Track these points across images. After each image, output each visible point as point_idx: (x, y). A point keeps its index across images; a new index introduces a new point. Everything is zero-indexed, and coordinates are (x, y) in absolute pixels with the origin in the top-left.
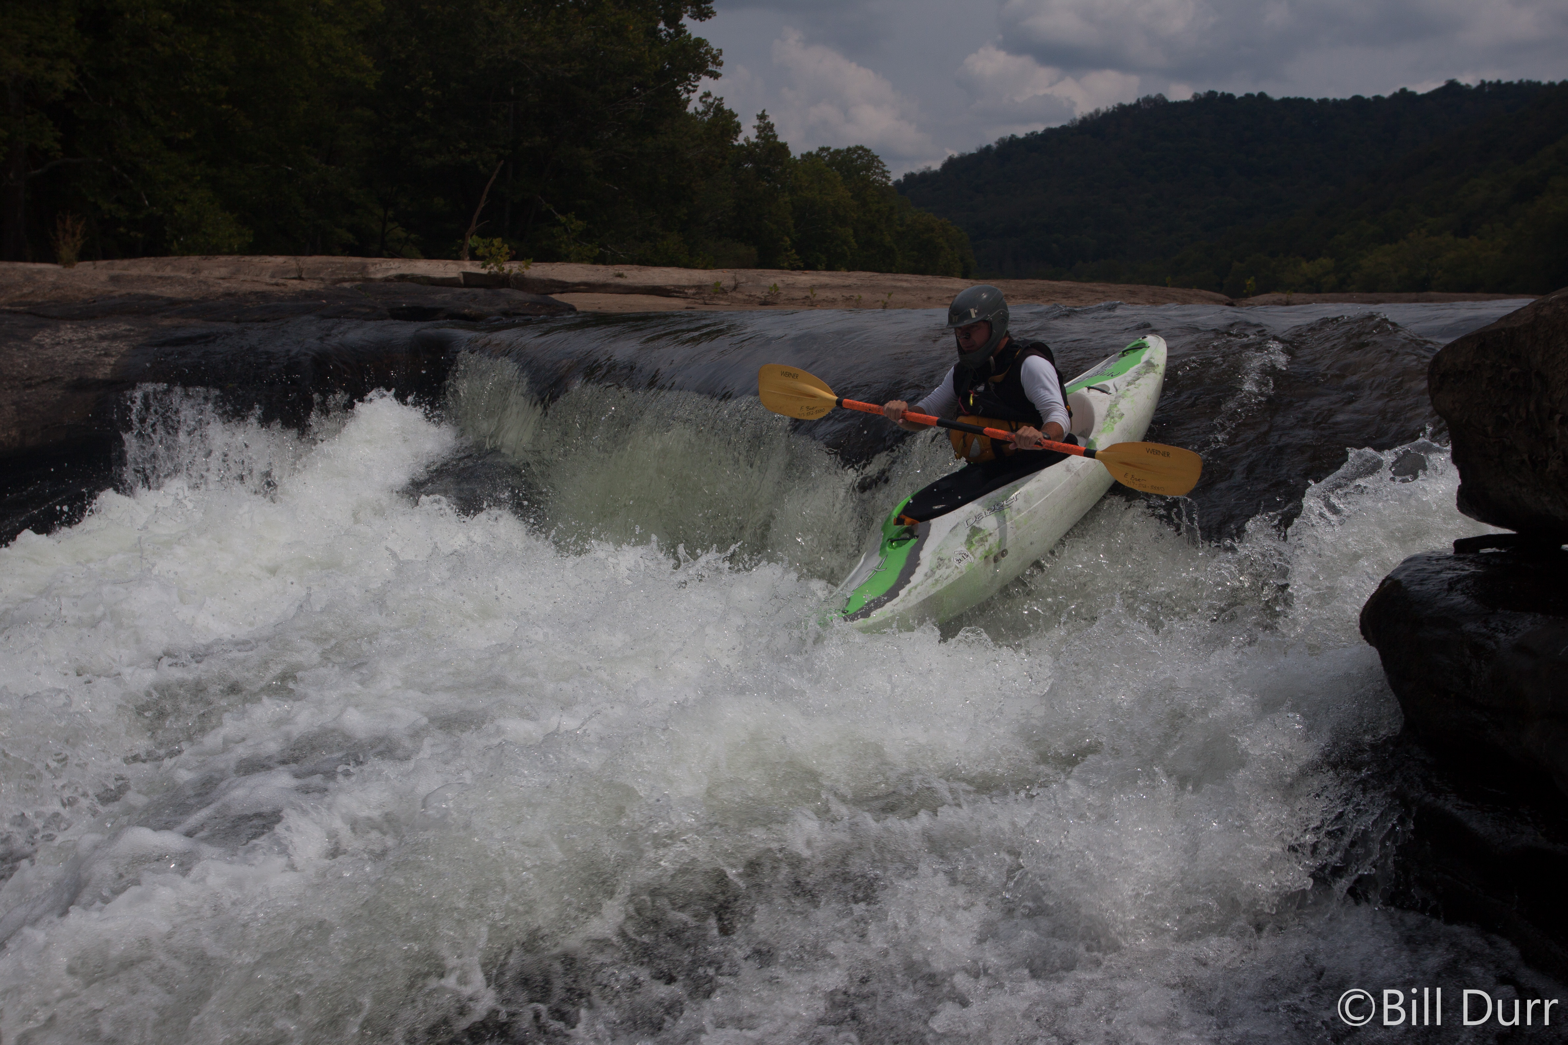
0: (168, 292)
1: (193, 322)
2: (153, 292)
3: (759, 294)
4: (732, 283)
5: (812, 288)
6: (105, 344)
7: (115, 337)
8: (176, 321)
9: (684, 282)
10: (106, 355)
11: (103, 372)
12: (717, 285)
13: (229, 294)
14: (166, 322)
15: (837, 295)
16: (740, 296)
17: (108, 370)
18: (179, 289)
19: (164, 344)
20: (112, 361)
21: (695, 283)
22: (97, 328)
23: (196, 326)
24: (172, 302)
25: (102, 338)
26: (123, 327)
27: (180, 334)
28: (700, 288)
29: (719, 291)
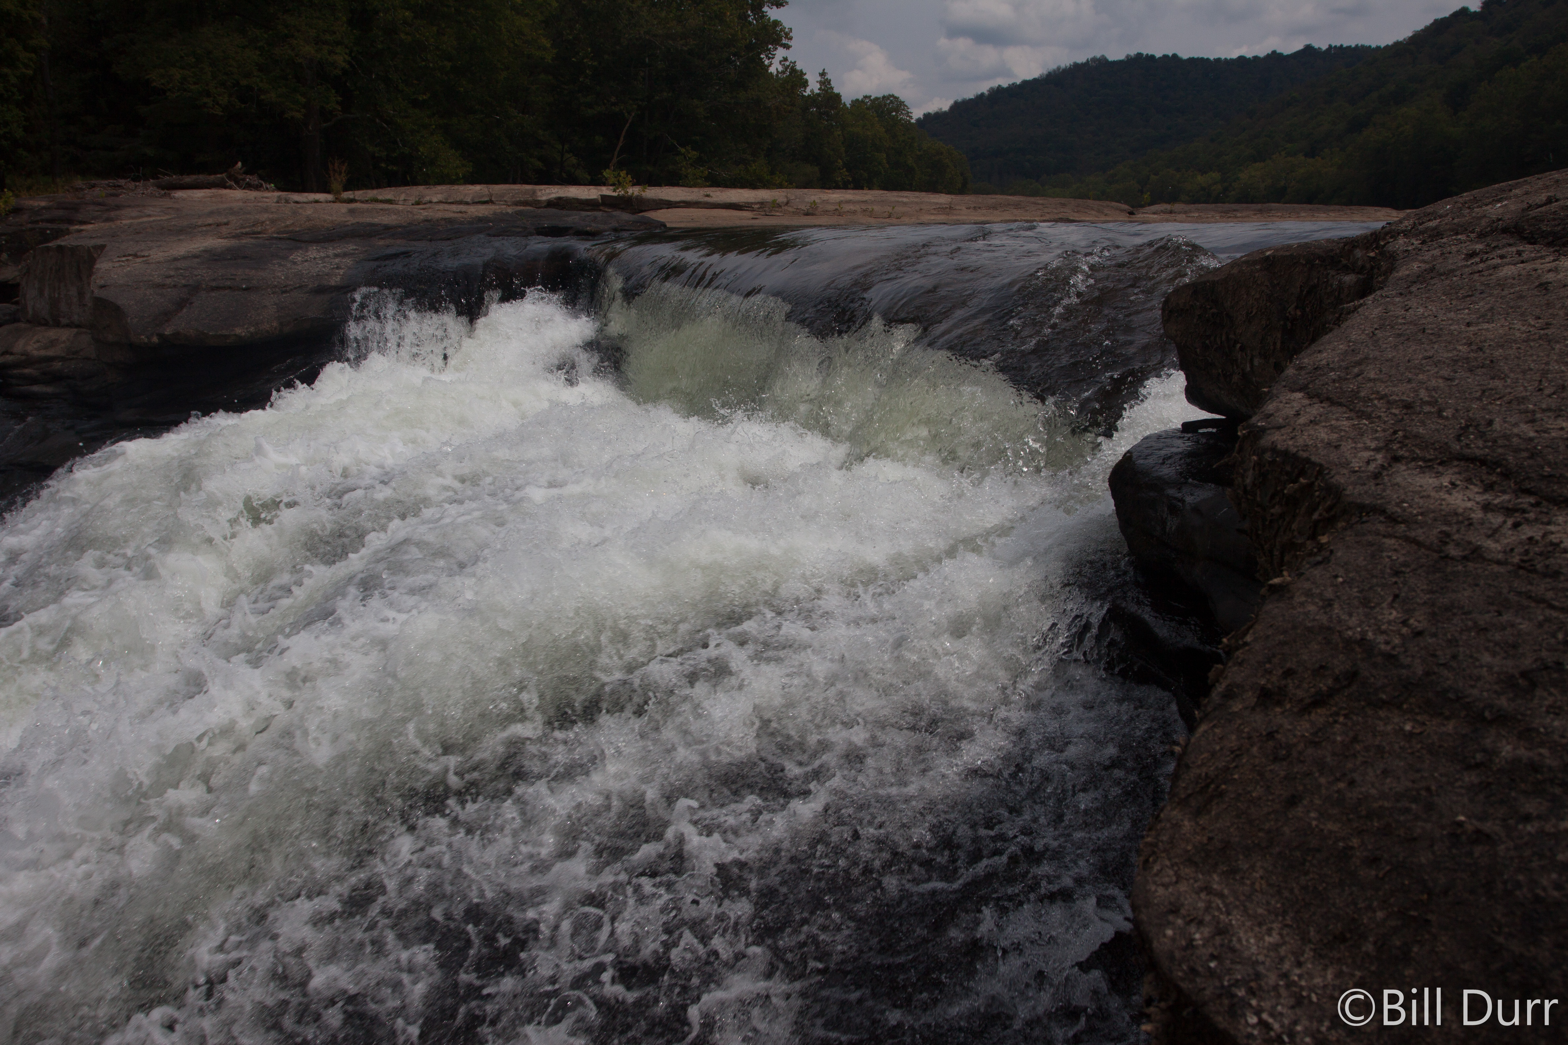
0: (386, 220)
1: (399, 242)
2: (376, 220)
3: (803, 208)
4: (785, 200)
5: (840, 203)
6: (337, 260)
7: (345, 255)
8: (388, 242)
9: (752, 200)
10: (338, 268)
11: (335, 281)
12: (774, 202)
13: (427, 221)
14: (381, 243)
15: (857, 207)
16: (790, 209)
17: (338, 279)
18: (394, 217)
19: (376, 259)
20: (342, 272)
21: (759, 200)
22: (334, 248)
23: (399, 245)
24: (387, 228)
25: (336, 256)
26: (351, 247)
27: (390, 251)
28: (762, 204)
29: (775, 205)
